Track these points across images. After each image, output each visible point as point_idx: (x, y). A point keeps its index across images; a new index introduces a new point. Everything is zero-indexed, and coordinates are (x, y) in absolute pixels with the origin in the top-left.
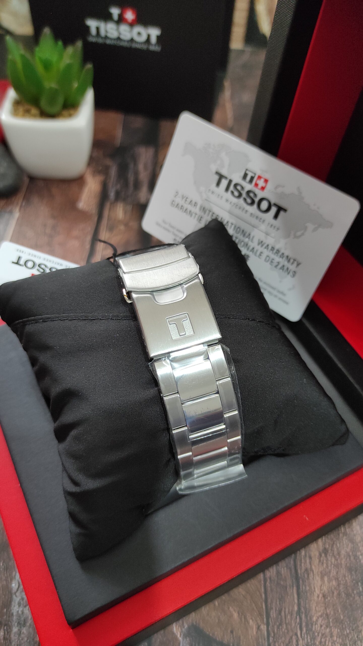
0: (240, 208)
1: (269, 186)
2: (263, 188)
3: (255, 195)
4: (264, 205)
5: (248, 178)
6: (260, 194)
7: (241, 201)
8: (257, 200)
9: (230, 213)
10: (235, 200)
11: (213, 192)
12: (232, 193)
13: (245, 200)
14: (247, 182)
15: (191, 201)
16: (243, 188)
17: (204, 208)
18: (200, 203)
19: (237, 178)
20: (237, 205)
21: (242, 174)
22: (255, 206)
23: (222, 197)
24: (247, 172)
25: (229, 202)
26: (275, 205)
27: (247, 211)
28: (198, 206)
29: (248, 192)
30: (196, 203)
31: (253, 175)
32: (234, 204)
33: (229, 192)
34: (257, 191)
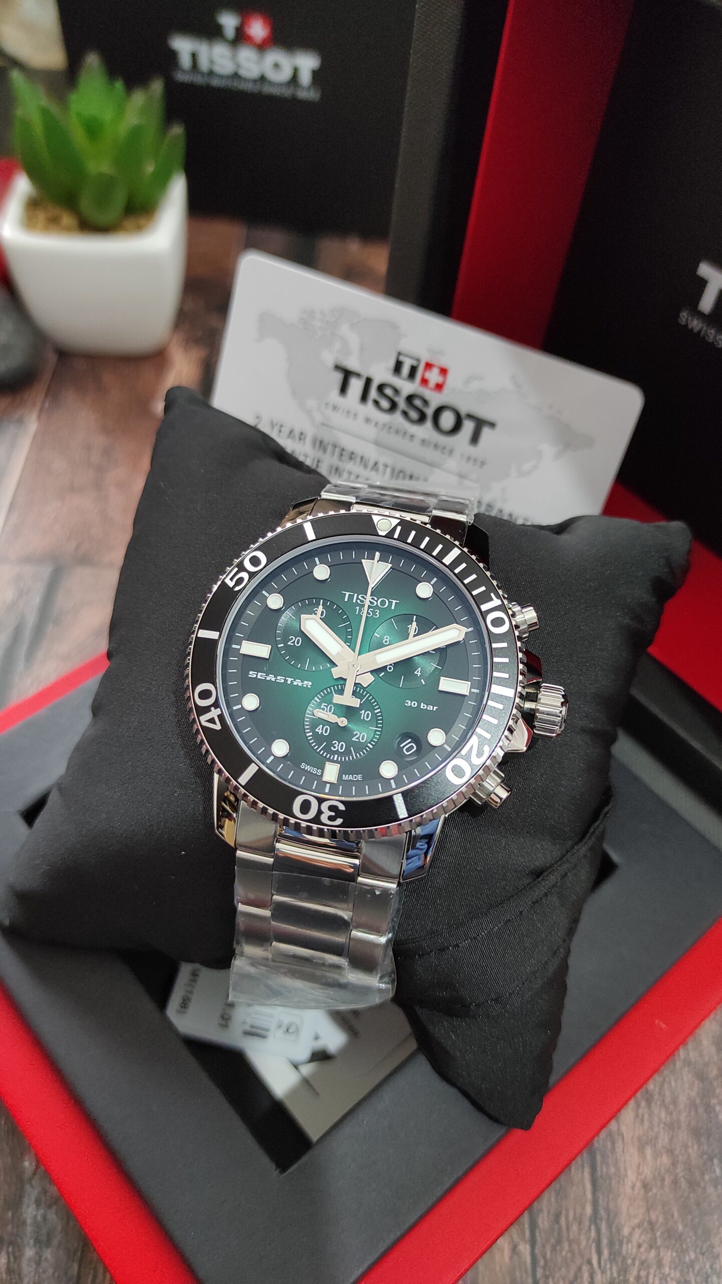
0: (397, 432)
1: (452, 380)
2: (439, 387)
3: (426, 402)
4: (447, 420)
5: (406, 370)
6: (435, 400)
7: (398, 417)
8: (430, 412)
9: (377, 443)
10: (385, 418)
11: (335, 408)
12: (376, 403)
13: (405, 414)
14: (404, 379)
15: (291, 432)
16: (396, 391)
17: (321, 442)
18: (310, 432)
19: (381, 373)
20: (390, 428)
21: (392, 363)
22: (429, 424)
23: (355, 415)
24: (401, 358)
25: (373, 423)
26: (470, 416)
27: (412, 436)
28: (309, 440)
29: (410, 399)
30: (302, 434)
31: (415, 363)
32: (384, 425)
33: (370, 403)
34: (428, 393)
